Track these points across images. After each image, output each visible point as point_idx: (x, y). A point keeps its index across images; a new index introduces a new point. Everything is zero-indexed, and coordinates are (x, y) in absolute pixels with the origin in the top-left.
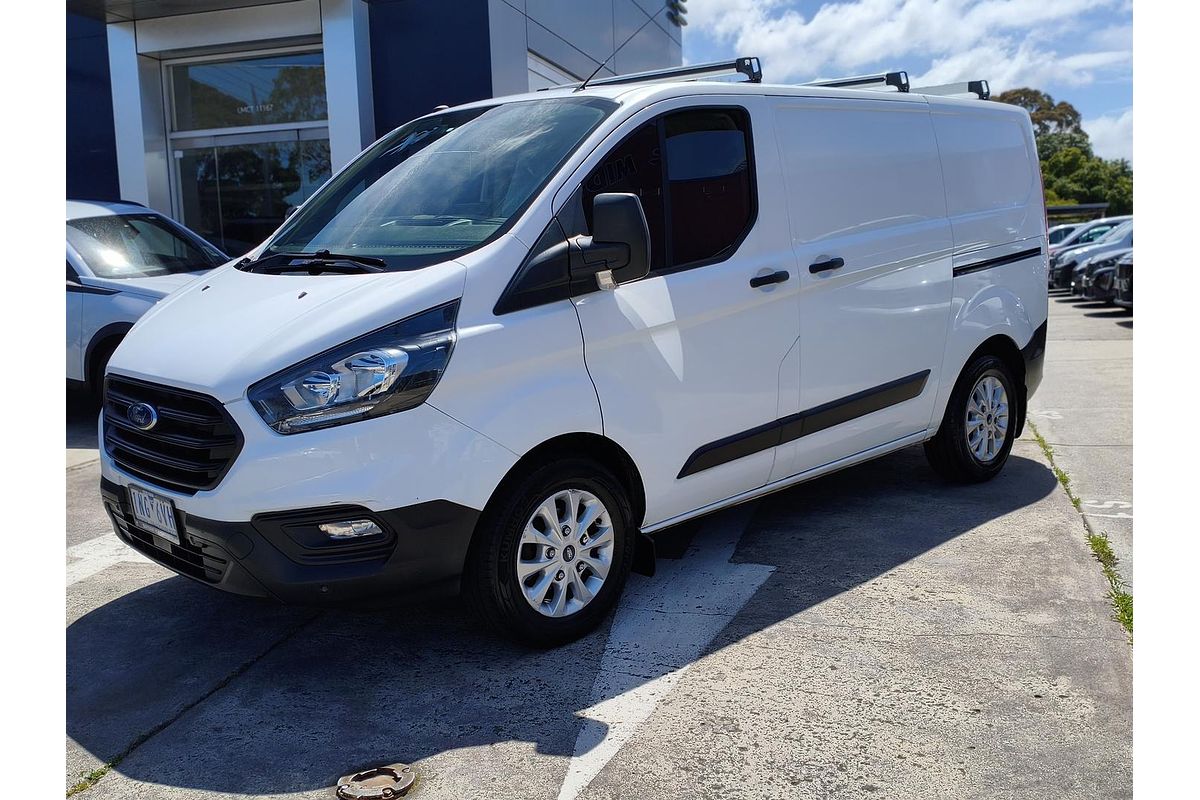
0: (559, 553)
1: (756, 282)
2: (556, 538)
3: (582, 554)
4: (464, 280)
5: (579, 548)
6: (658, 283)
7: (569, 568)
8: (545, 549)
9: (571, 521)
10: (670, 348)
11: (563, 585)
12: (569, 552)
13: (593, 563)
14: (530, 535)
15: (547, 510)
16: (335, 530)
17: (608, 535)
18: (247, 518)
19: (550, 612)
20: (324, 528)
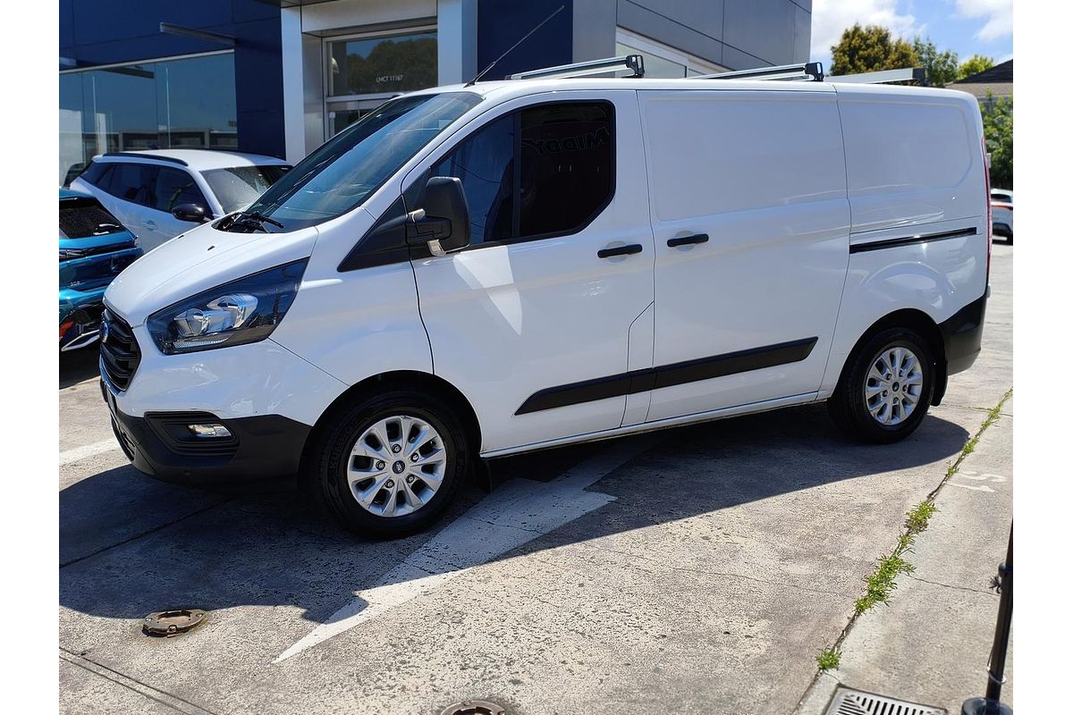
0: (389, 466)
1: (603, 254)
2: (386, 454)
3: (413, 469)
4: (314, 244)
5: (408, 464)
6: (501, 252)
7: (400, 479)
8: (376, 461)
9: (403, 442)
10: (509, 307)
11: (393, 491)
12: (399, 467)
13: (425, 478)
14: (361, 449)
15: (379, 429)
16: (202, 430)
17: (440, 456)
18: (142, 415)
19: (377, 512)
20: (191, 427)
